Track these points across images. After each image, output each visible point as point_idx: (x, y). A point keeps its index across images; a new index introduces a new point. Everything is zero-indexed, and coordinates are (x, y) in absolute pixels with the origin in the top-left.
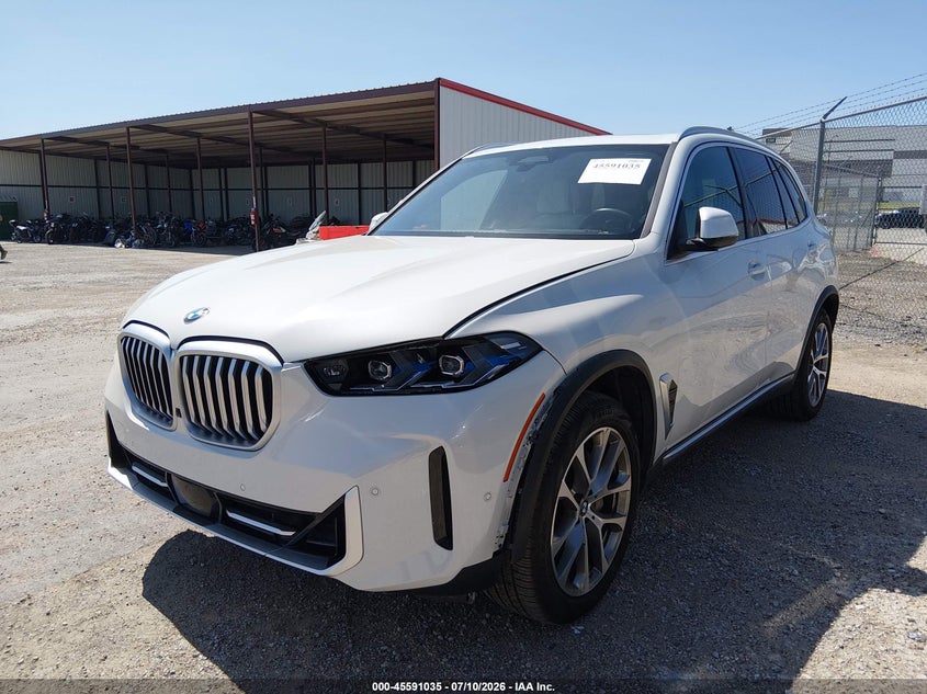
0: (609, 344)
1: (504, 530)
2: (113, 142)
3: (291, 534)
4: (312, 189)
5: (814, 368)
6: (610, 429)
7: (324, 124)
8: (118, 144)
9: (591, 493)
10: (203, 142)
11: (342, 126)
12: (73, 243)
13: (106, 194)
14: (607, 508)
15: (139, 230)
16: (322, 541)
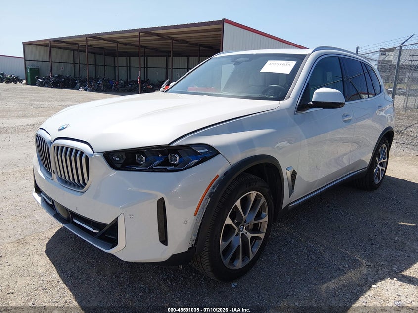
0: (258, 151)
1: (194, 238)
2: (81, 43)
3: (97, 232)
4: (167, 68)
5: (378, 166)
6: (257, 192)
7: (172, 38)
8: (83, 44)
9: (246, 221)
10: (119, 45)
11: (180, 40)
12: (62, 88)
13: (77, 66)
14: (255, 229)
15: (90, 83)
16: (111, 236)
